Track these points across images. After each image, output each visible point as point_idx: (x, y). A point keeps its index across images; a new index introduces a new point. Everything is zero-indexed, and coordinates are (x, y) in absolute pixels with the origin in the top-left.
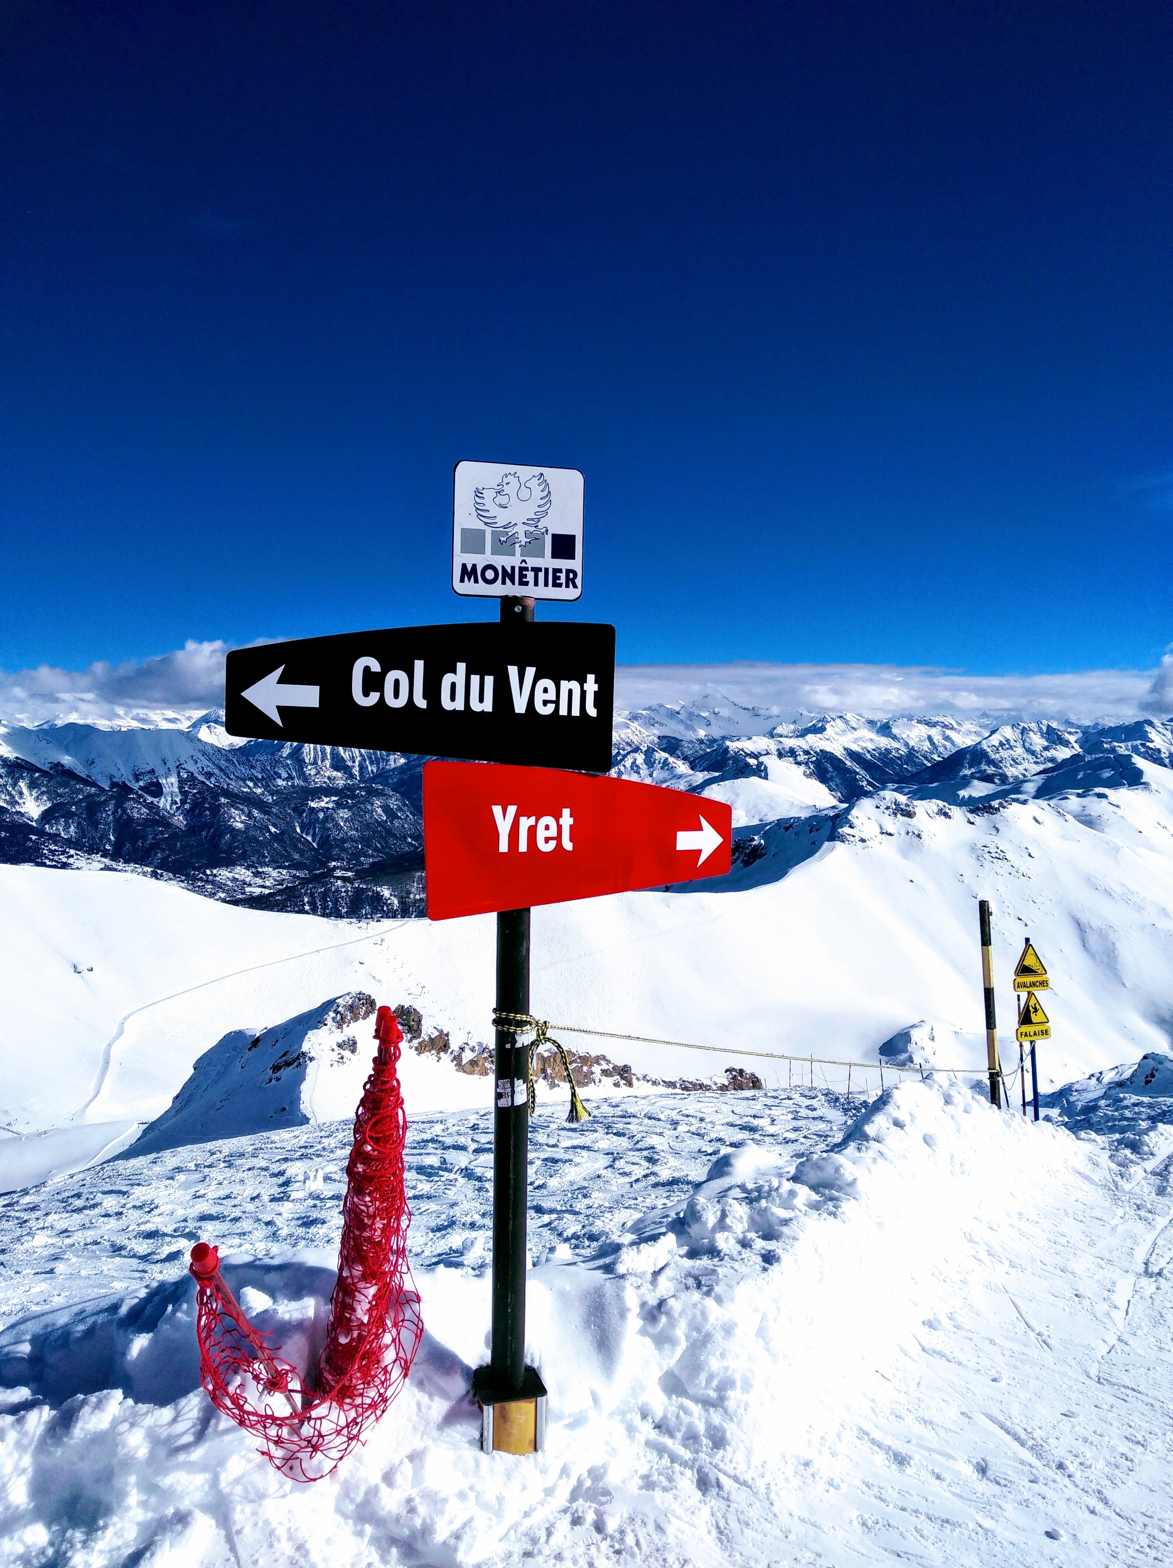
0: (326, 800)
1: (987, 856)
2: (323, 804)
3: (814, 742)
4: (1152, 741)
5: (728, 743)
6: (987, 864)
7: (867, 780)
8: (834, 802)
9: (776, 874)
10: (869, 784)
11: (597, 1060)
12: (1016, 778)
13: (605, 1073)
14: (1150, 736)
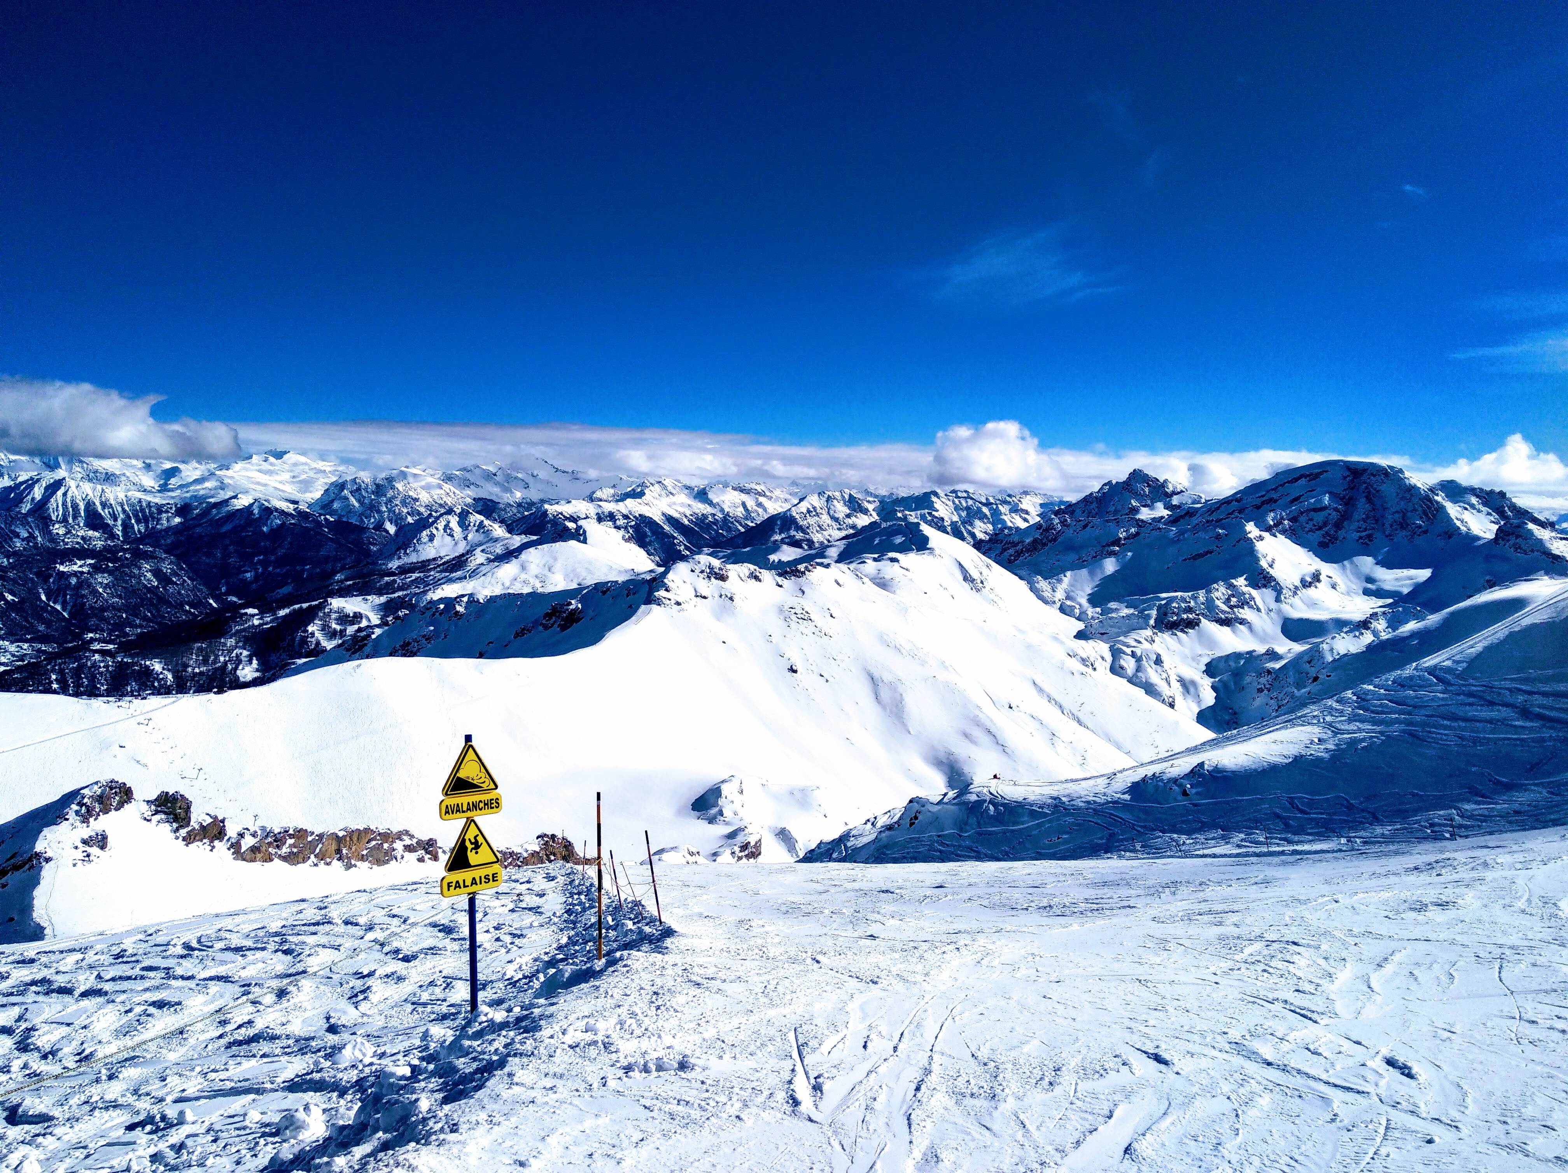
0: (79, 563)
1: (793, 617)
2: (75, 568)
3: (633, 506)
4: (937, 511)
5: (546, 506)
6: (793, 625)
7: (685, 545)
8: (652, 566)
9: (593, 638)
10: (687, 548)
11: (399, 836)
12: (822, 543)
13: (409, 848)
14: (935, 505)
